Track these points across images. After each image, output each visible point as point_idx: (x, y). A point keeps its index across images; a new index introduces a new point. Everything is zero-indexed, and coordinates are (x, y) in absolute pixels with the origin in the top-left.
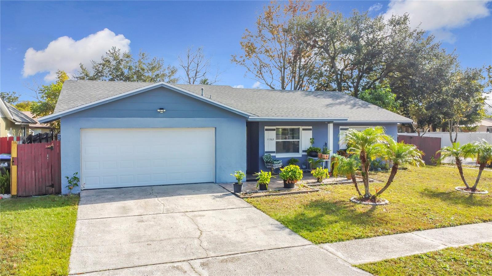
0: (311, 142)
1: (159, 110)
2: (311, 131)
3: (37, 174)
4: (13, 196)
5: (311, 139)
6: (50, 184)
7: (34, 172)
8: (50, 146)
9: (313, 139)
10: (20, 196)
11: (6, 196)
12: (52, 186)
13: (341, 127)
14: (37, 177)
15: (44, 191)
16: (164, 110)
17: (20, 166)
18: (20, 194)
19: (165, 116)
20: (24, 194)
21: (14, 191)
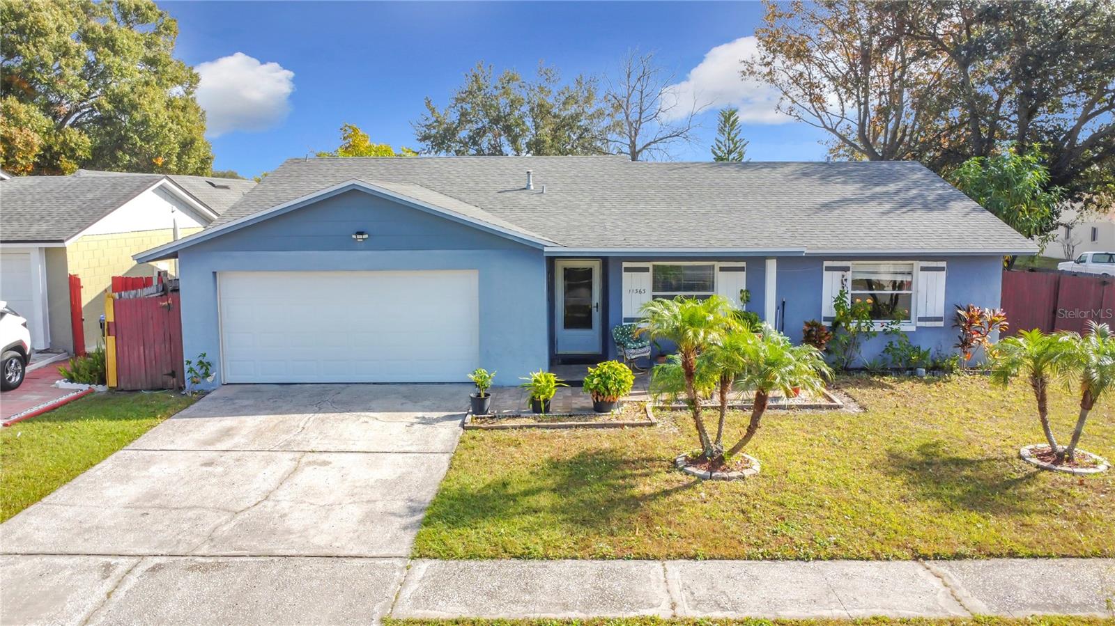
0: (741, 299)
1: (354, 237)
2: (744, 274)
3: (147, 352)
4: (111, 388)
5: (742, 291)
6: (170, 372)
7: (142, 348)
8: (165, 303)
9: (747, 291)
10: (122, 390)
11: (100, 388)
12: (173, 374)
13: (826, 264)
14: (147, 358)
15: (159, 383)
16: (366, 236)
17: (118, 336)
18: (122, 386)
19: (368, 246)
20: (129, 387)
21: (112, 381)
